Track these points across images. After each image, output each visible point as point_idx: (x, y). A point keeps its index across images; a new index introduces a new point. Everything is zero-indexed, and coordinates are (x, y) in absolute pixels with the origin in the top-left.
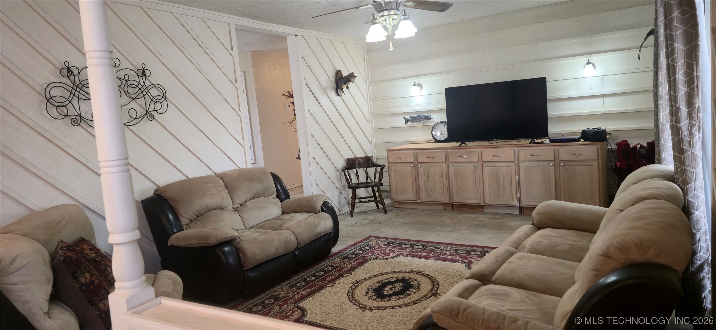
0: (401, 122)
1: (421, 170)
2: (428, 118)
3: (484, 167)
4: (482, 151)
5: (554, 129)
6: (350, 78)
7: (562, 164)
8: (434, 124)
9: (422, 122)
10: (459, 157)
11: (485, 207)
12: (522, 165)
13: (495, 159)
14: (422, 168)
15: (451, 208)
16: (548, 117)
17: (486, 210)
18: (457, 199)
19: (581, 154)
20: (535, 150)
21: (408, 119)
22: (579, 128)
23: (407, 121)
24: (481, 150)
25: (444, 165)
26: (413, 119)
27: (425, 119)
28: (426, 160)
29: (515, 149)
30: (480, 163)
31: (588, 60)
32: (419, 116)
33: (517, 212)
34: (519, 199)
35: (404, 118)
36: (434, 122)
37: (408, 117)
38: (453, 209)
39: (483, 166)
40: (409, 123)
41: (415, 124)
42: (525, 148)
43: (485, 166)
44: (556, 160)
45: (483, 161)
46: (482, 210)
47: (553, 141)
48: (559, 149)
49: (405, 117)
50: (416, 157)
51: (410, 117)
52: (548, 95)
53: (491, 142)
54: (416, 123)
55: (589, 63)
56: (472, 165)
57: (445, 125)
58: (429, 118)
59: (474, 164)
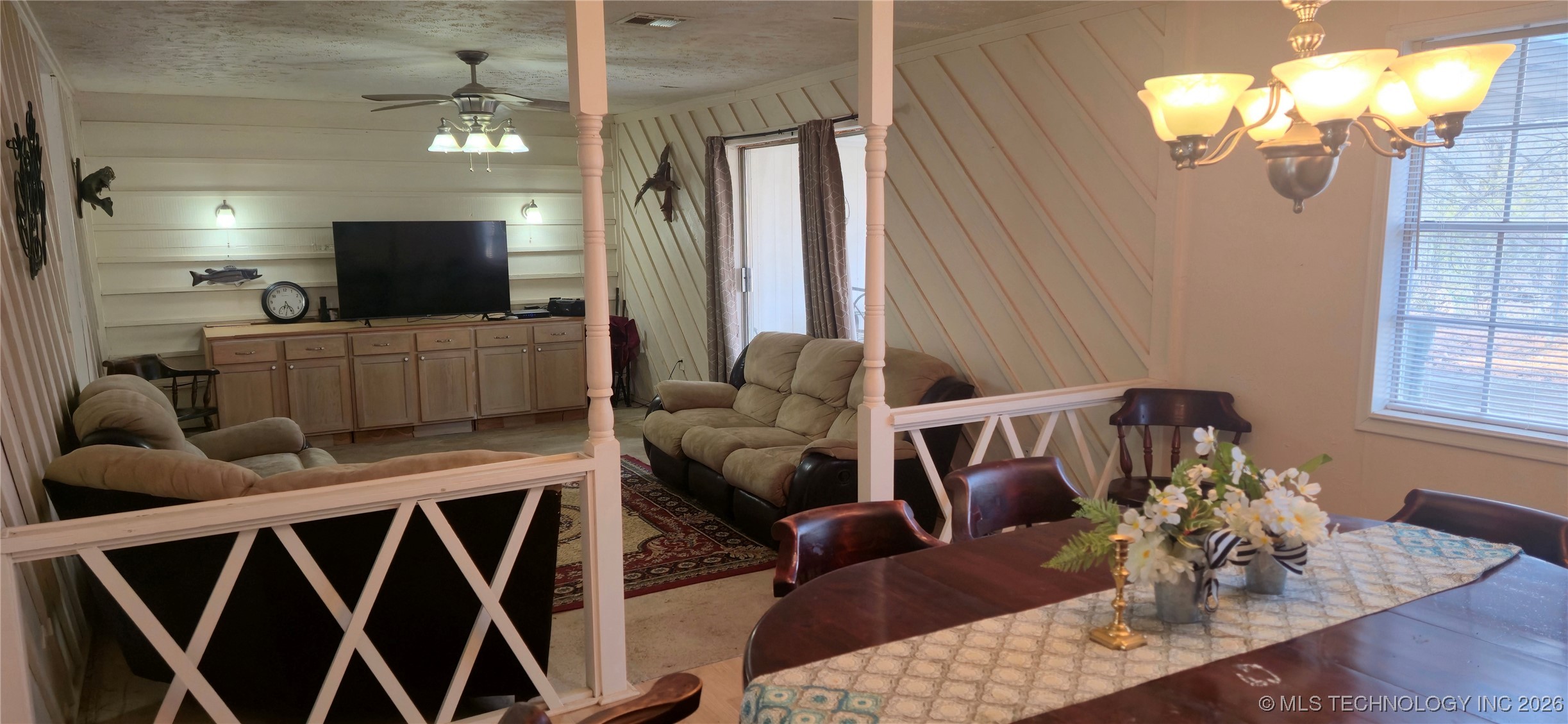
0: (184, 281)
1: (294, 375)
2: (251, 275)
3: (420, 361)
4: (415, 335)
5: (517, 297)
6: (103, 178)
7: (540, 349)
8: (265, 287)
9: (236, 283)
10: (375, 345)
11: (415, 429)
12: (481, 353)
13: (440, 346)
14: (295, 371)
15: (348, 440)
16: (510, 278)
17: (417, 434)
18: (368, 422)
19: (563, 334)
20: (500, 329)
21: (201, 275)
22: (542, 297)
23: (197, 279)
24: (415, 332)
25: (344, 363)
26: (215, 276)
27: (245, 277)
28: (303, 354)
29: (472, 329)
30: (413, 354)
31: (533, 201)
32: (229, 271)
33: (469, 429)
34: (478, 408)
35: (191, 273)
36: (263, 282)
37: (201, 271)
38: (353, 442)
39: (418, 359)
40: (205, 283)
41: (219, 286)
42: (484, 327)
43: (423, 358)
44: (533, 344)
45: (419, 350)
46: (411, 434)
47: (521, 316)
48: (533, 328)
49: (194, 270)
50: (282, 349)
51: (206, 271)
52: (509, 246)
53: (411, 319)
54: (219, 284)
55: (534, 205)
56: (400, 358)
57: (293, 291)
58: (254, 274)
59: (403, 356)
